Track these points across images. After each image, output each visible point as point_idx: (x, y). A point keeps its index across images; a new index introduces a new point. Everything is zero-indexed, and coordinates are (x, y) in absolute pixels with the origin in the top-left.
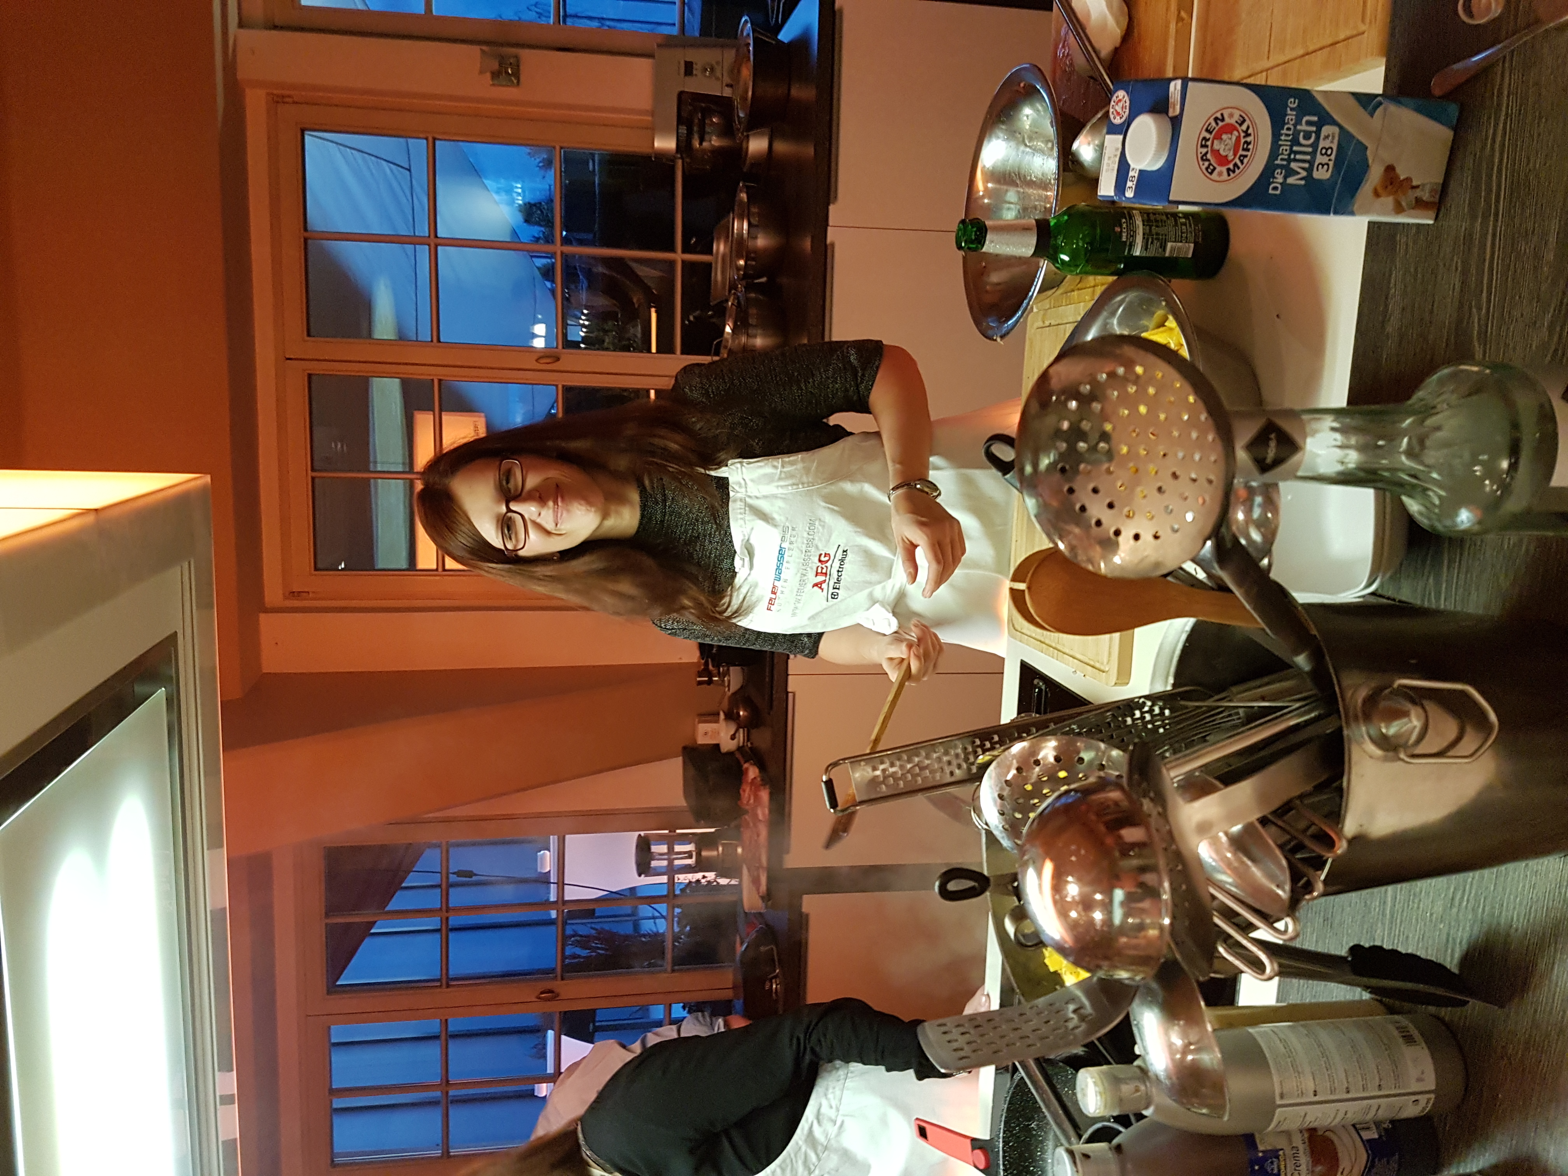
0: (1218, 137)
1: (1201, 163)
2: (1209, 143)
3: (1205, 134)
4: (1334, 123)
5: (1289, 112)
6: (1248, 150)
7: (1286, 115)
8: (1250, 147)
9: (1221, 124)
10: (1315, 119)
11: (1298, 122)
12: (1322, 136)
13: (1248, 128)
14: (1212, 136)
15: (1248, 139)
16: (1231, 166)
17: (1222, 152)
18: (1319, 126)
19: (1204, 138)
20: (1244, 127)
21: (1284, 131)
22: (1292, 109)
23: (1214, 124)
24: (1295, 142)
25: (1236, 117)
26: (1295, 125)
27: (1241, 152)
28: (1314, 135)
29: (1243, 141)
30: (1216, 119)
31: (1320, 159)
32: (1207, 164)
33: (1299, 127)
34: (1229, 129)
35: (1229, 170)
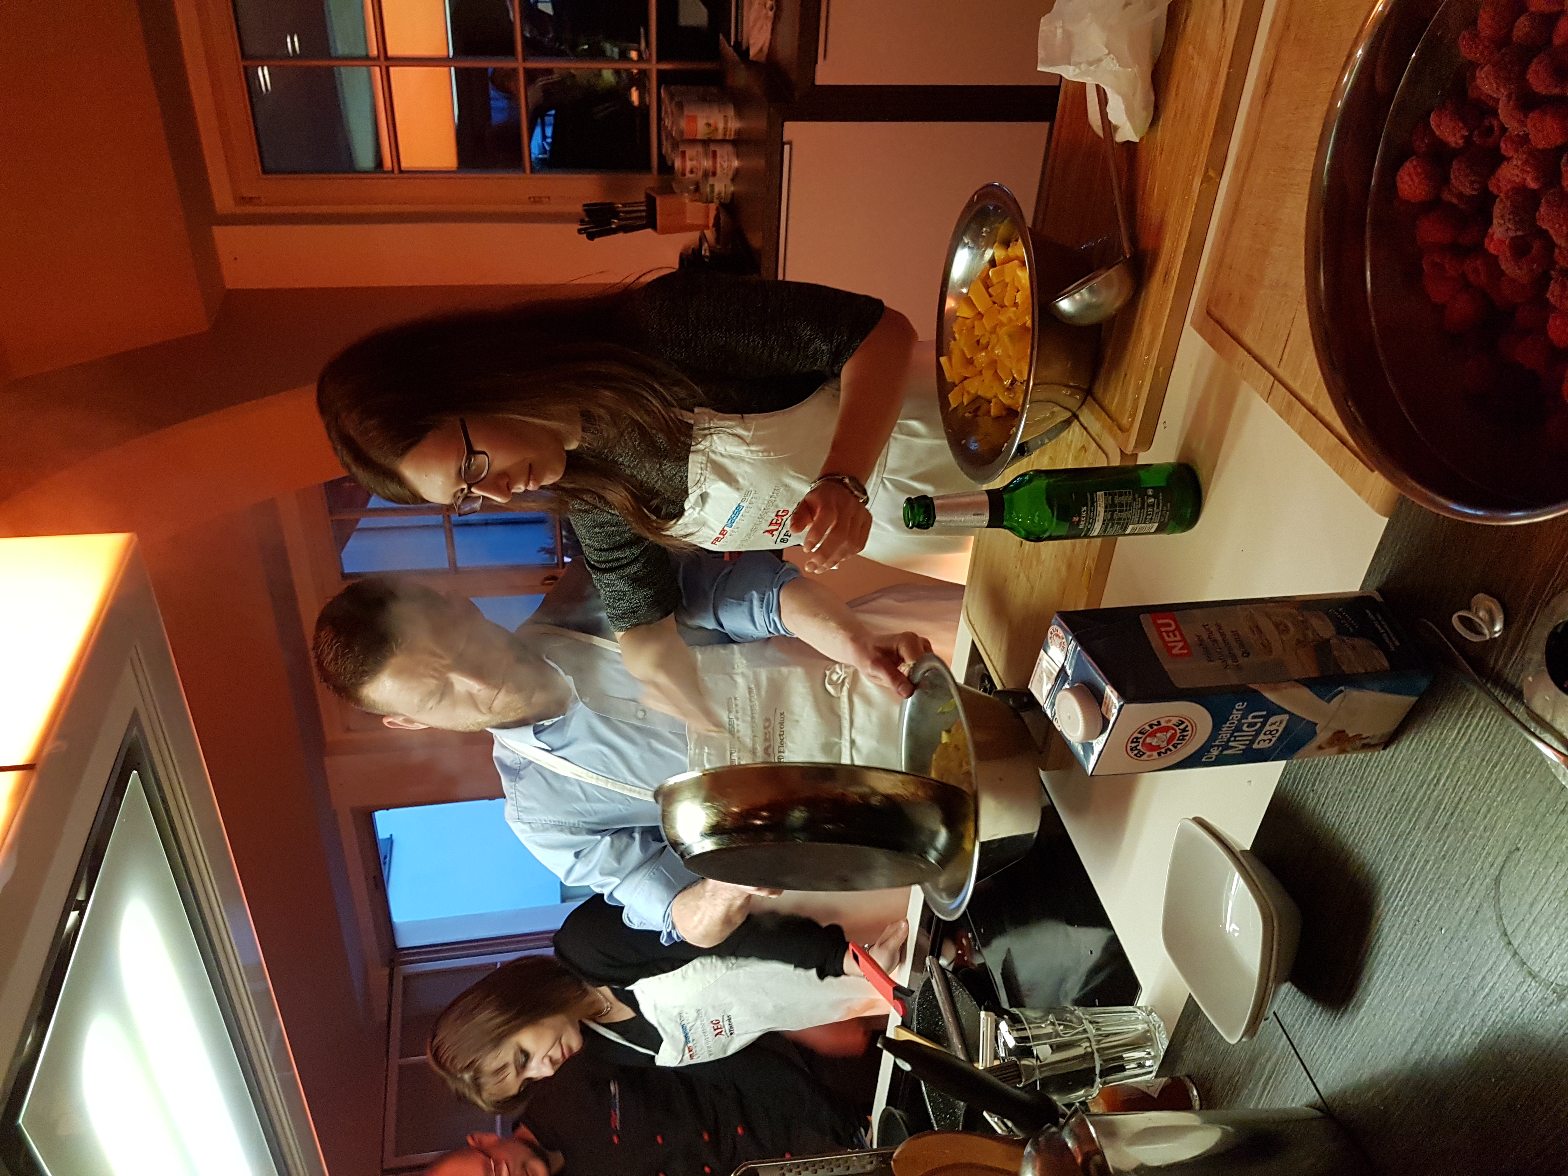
0: (1153, 735)
1: (1129, 752)
2: (1141, 740)
3: (1136, 735)
4: (1286, 712)
5: (1235, 711)
6: (1183, 740)
7: (1232, 714)
8: (1187, 738)
9: (1155, 727)
10: (1264, 713)
11: (1245, 716)
12: (1269, 723)
13: (1187, 726)
14: (1144, 736)
15: (1185, 734)
16: (1163, 750)
17: (1154, 744)
18: (1266, 718)
19: (1137, 738)
20: (1182, 727)
21: (1228, 725)
22: (1237, 710)
23: (1148, 728)
24: (1238, 729)
25: (1175, 720)
26: (1239, 721)
27: (1175, 742)
28: (1259, 725)
29: (1178, 735)
30: (1151, 726)
31: (1262, 737)
32: (1136, 752)
33: (1243, 721)
34: (1166, 729)
35: (1159, 754)
